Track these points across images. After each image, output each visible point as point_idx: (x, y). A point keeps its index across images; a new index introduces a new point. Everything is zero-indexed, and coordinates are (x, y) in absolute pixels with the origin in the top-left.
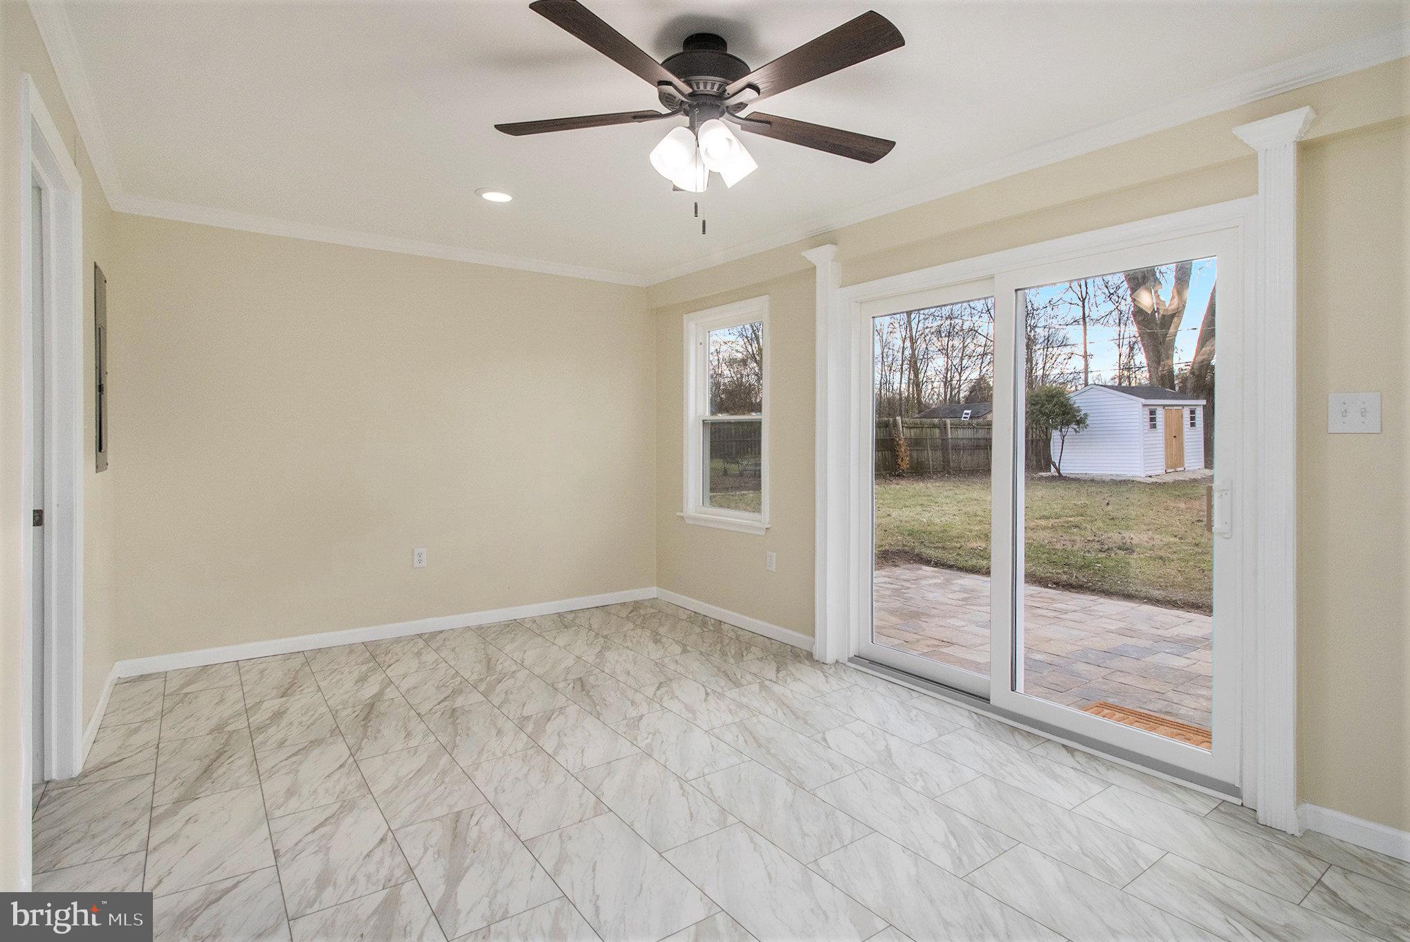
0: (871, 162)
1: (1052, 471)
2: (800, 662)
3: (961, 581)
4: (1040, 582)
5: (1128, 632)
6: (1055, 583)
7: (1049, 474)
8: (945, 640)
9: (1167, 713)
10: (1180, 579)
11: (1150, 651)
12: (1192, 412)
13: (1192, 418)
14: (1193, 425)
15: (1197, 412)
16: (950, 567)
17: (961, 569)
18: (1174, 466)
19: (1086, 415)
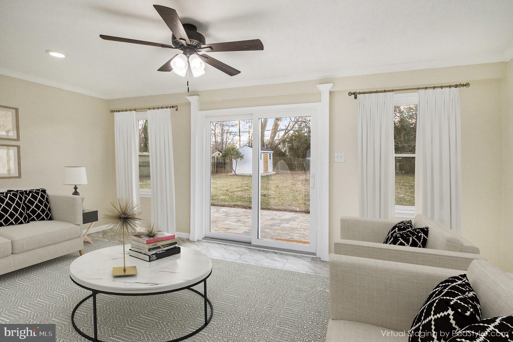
0: (231, 76)
1: (233, 173)
2: (185, 242)
3: (221, 210)
4: (245, 208)
5: (273, 219)
6: (249, 207)
7: (232, 174)
8: (227, 228)
9: (291, 239)
10: (280, 203)
11: (280, 223)
12: (270, 155)
13: (270, 157)
14: (270, 158)
15: (271, 155)
16: (216, 205)
17: (219, 206)
18: (266, 171)
19: (243, 155)
